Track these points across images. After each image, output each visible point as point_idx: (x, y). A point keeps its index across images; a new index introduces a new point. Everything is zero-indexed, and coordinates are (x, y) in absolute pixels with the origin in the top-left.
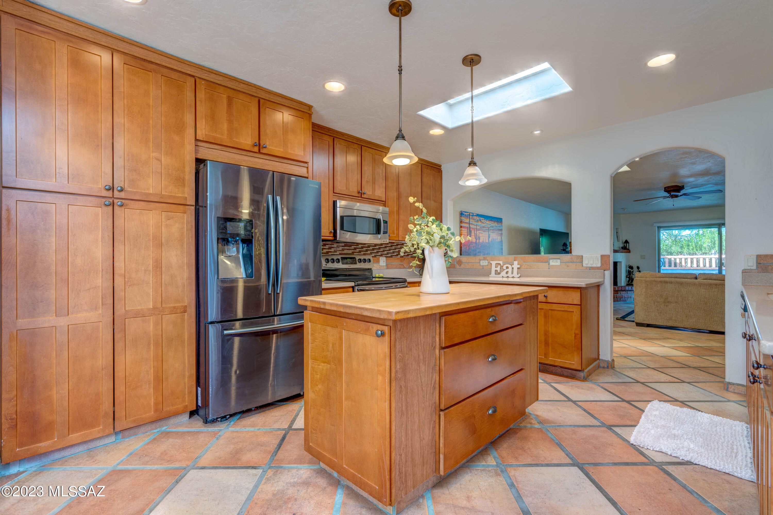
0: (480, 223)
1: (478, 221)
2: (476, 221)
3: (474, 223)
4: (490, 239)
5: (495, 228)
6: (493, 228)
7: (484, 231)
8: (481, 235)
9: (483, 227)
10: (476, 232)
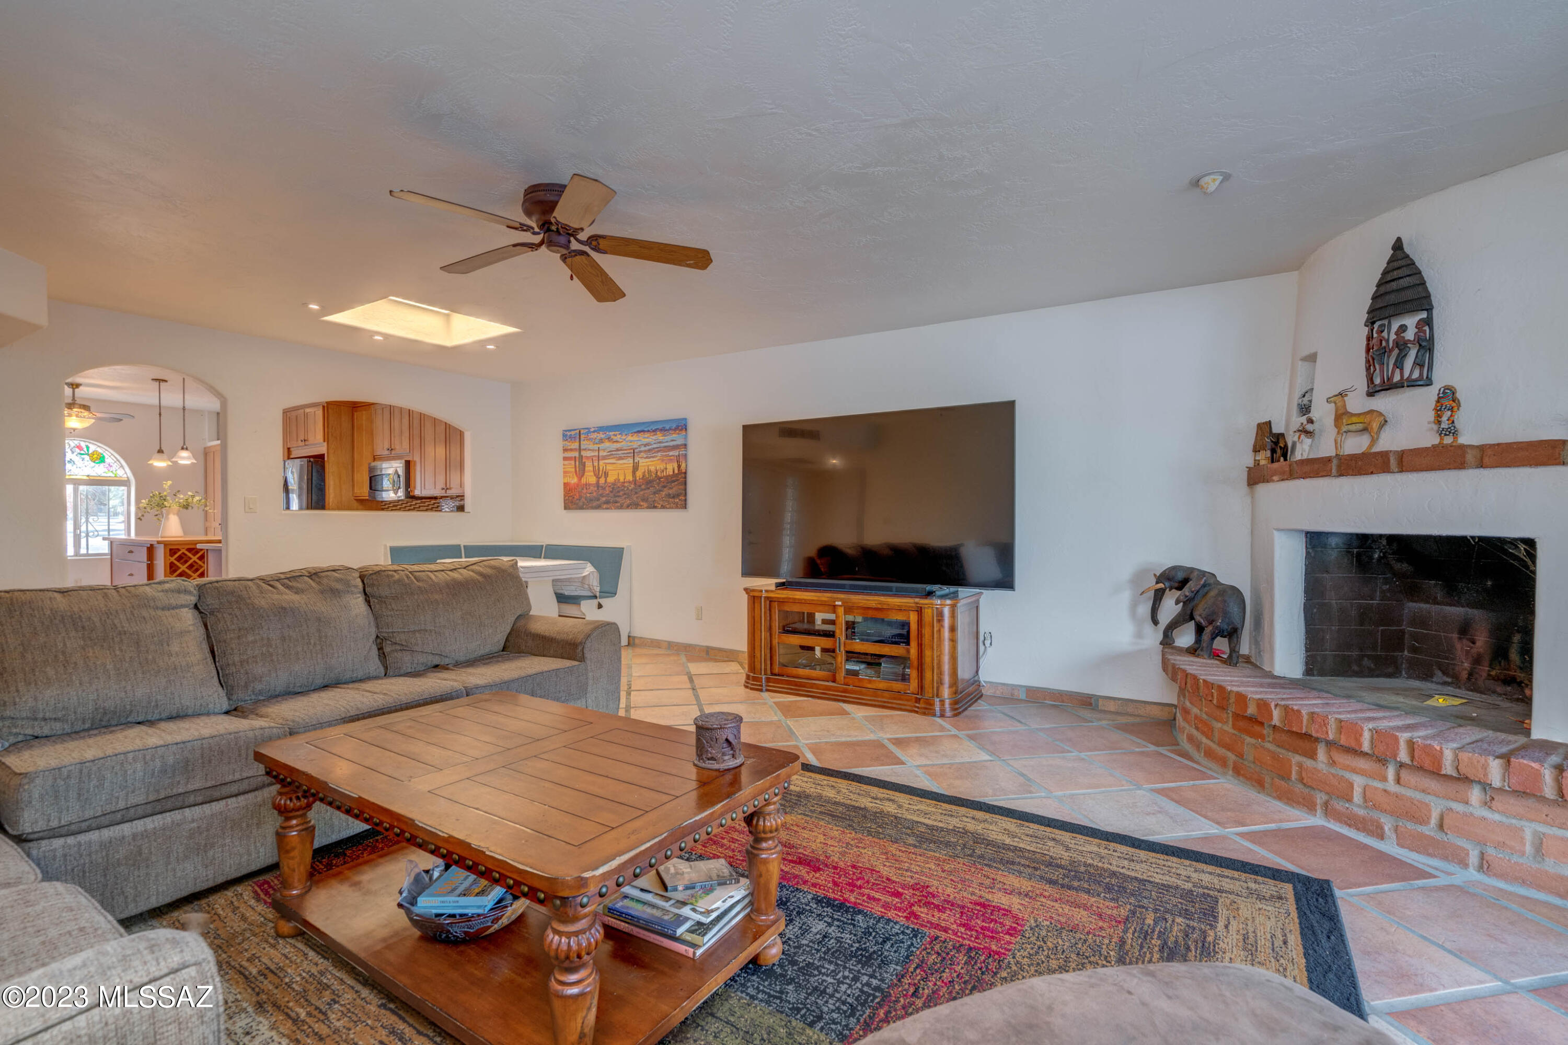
0: (607, 444)
1: (601, 441)
2: (597, 441)
3: (591, 447)
4: (639, 474)
5: (655, 446)
6: (648, 448)
7: (620, 458)
8: (609, 467)
9: (617, 450)
10: (596, 464)
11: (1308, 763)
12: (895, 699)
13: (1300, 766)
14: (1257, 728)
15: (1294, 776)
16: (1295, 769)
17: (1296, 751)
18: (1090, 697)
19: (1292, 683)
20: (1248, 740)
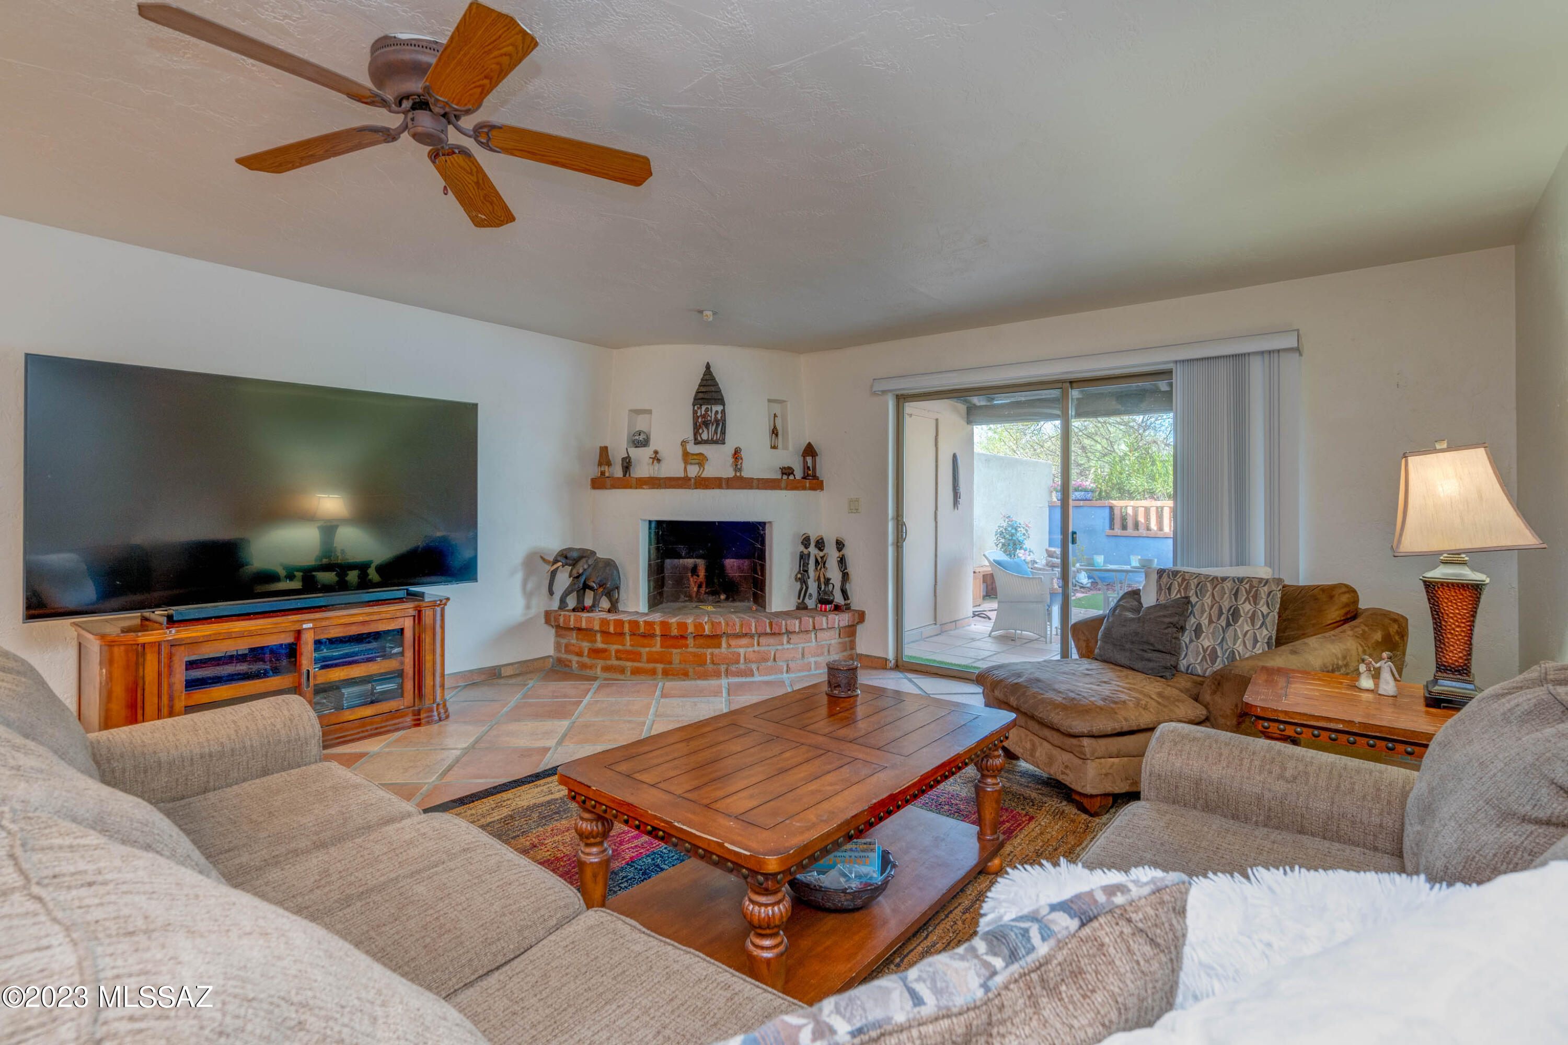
11: (716, 651)
12: (387, 720)
13: (712, 654)
14: (683, 642)
15: (708, 661)
16: (709, 657)
17: (709, 647)
18: (494, 668)
19: (646, 614)
20: (675, 651)
